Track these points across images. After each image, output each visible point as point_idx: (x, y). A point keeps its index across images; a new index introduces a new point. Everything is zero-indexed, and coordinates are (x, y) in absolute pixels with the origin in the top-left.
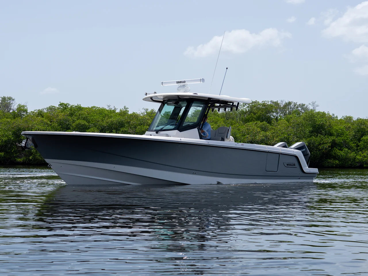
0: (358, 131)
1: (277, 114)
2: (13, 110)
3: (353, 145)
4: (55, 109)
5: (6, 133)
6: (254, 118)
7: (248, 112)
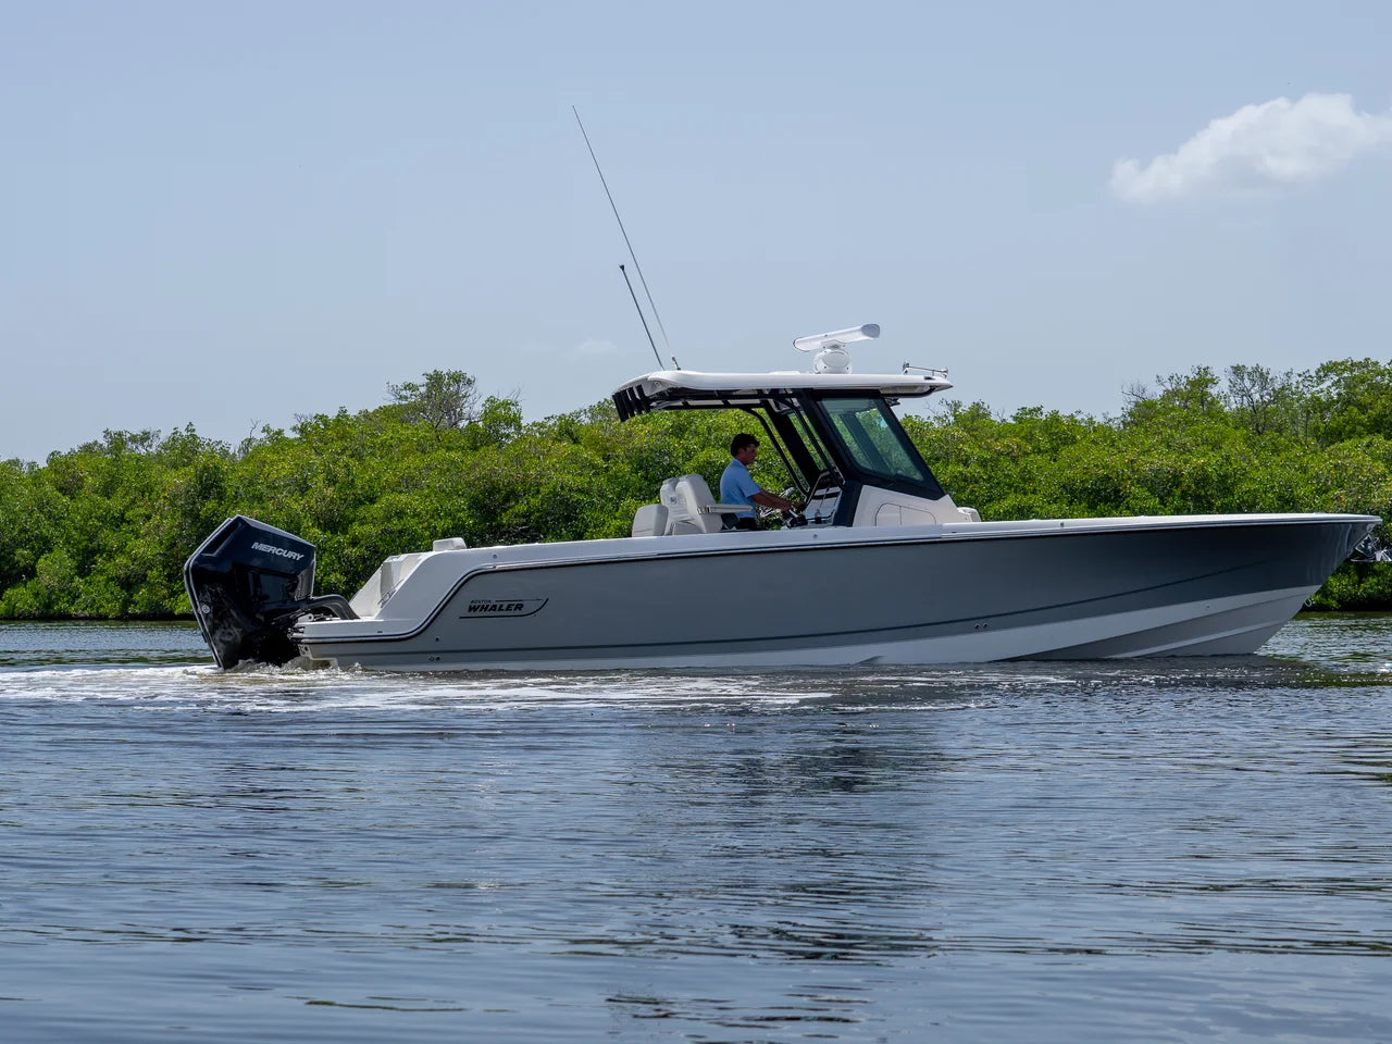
2: (469, 419)
5: (449, 504)
6: (1359, 424)
7: (1337, 402)
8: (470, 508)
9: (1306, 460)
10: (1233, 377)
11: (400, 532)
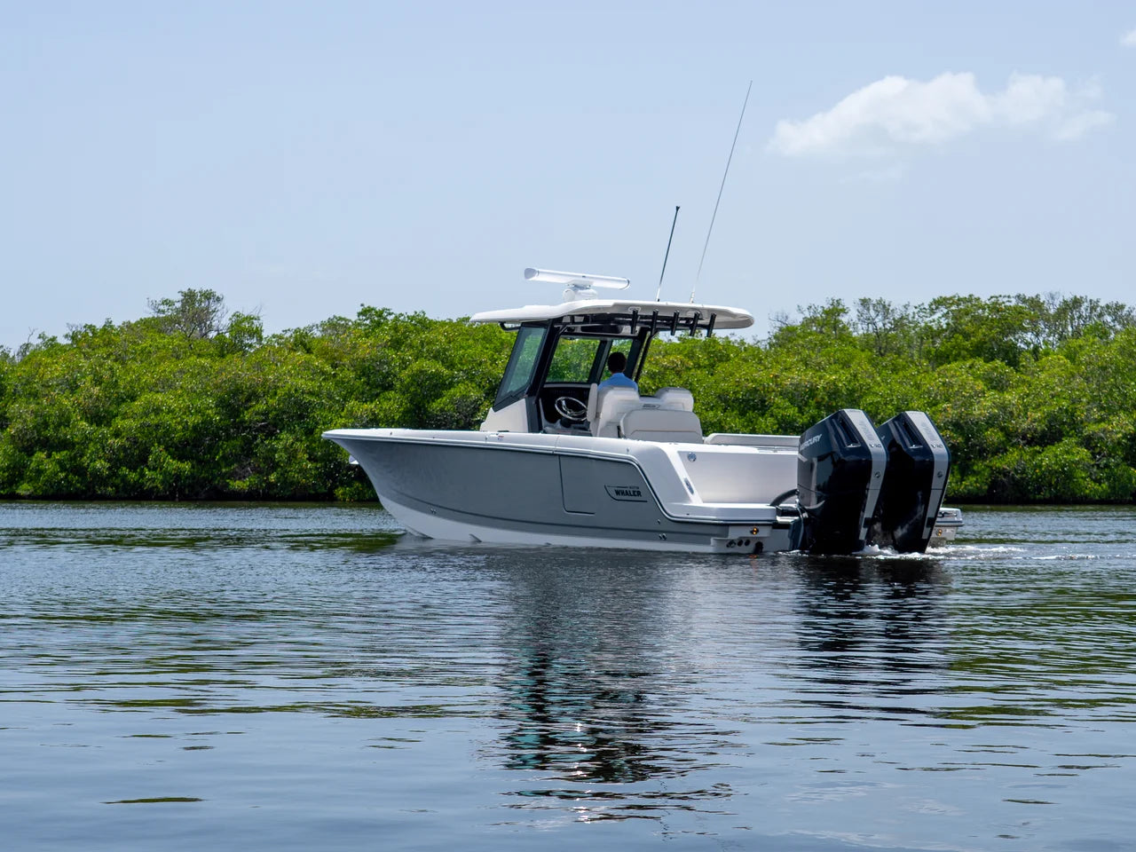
1: (1037, 336)
2: (218, 331)
4: (346, 327)
5: (199, 403)
6: (964, 349)
7: (946, 330)
8: (217, 406)
9: (919, 377)
10: (861, 308)
11: (157, 426)
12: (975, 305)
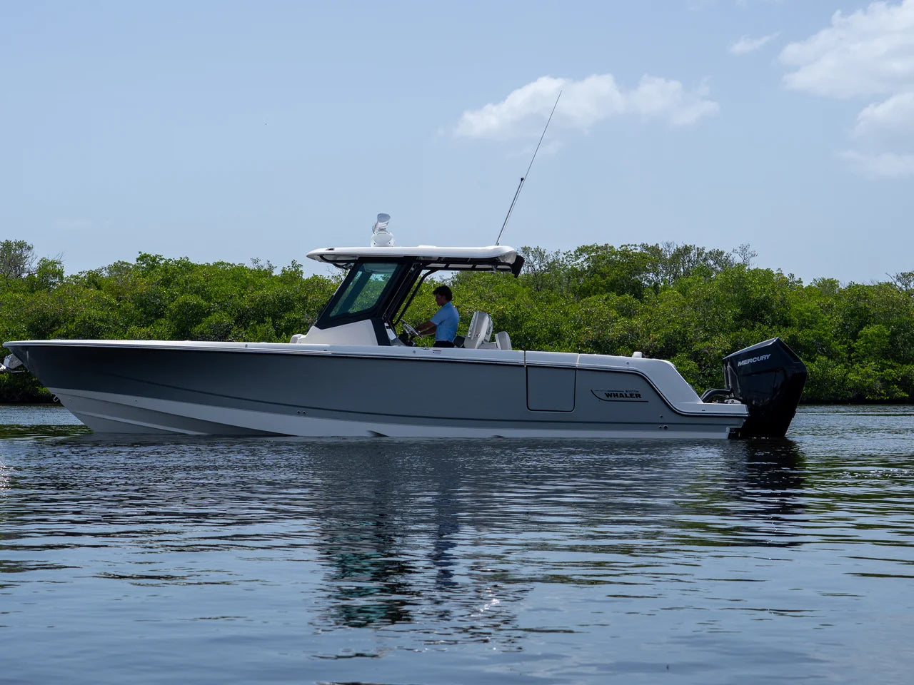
0: (852, 315)
1: (657, 275)
2: (29, 272)
3: (840, 347)
4: (128, 269)
6: (601, 286)
7: (588, 271)
8: (28, 330)
9: (567, 307)
12: (609, 252)
